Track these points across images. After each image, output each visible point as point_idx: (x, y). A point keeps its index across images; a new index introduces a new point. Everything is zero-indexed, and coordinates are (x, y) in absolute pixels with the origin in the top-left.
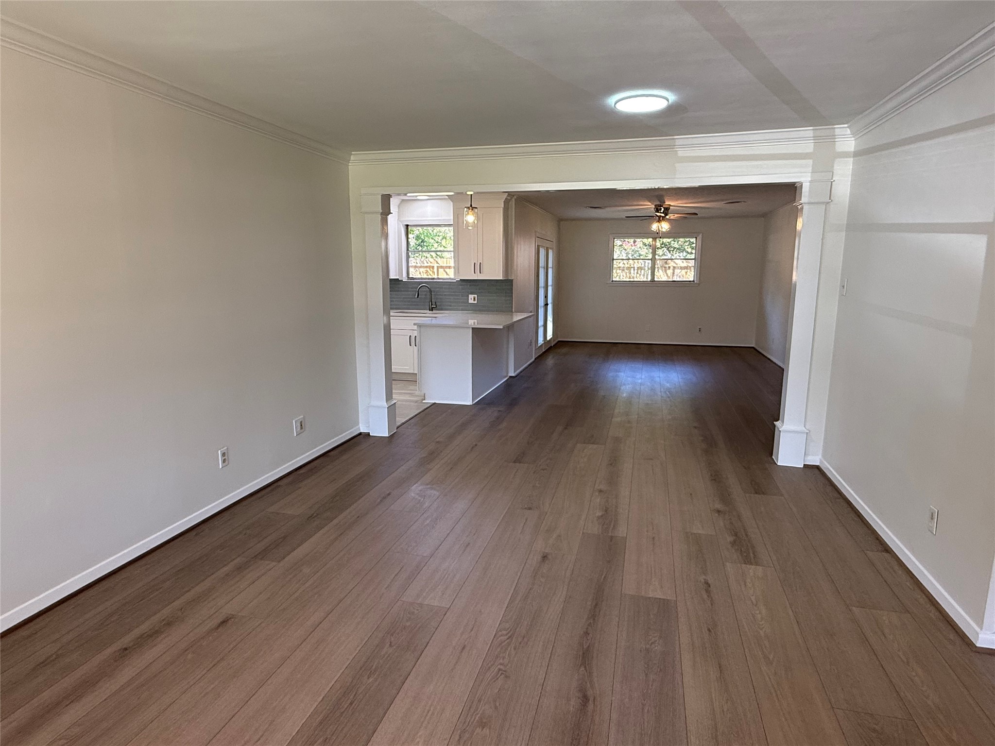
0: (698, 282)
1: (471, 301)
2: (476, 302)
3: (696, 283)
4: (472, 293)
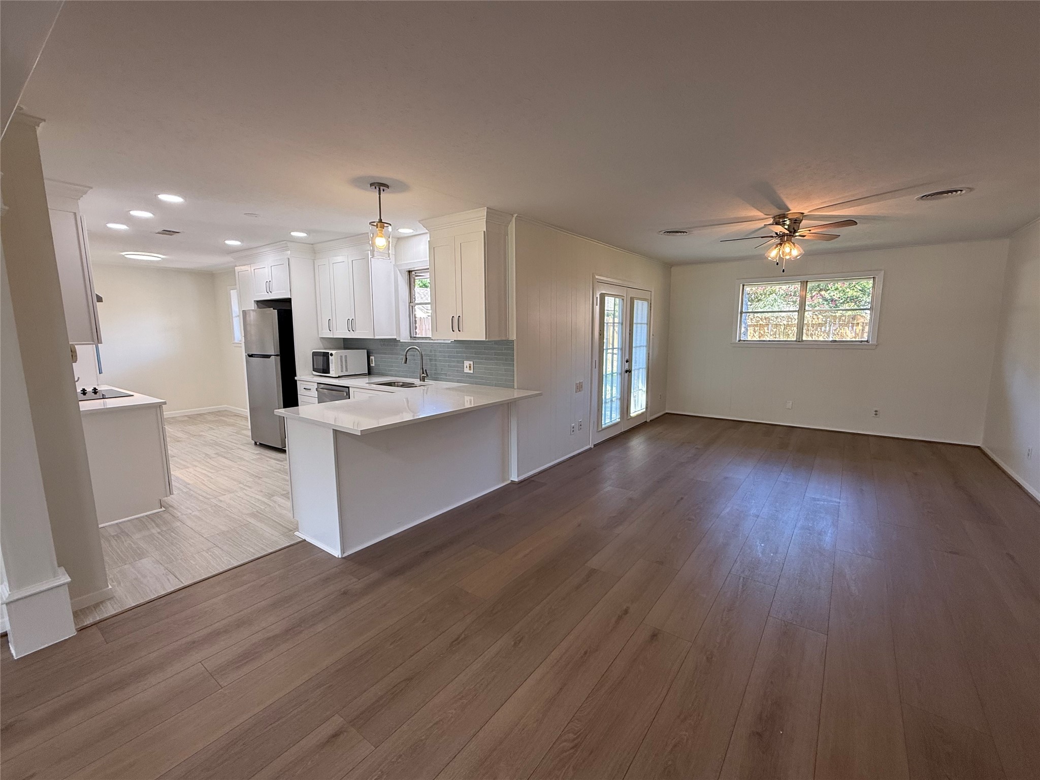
0: (875, 343)
1: (467, 370)
2: (472, 372)
3: (872, 345)
4: (468, 359)
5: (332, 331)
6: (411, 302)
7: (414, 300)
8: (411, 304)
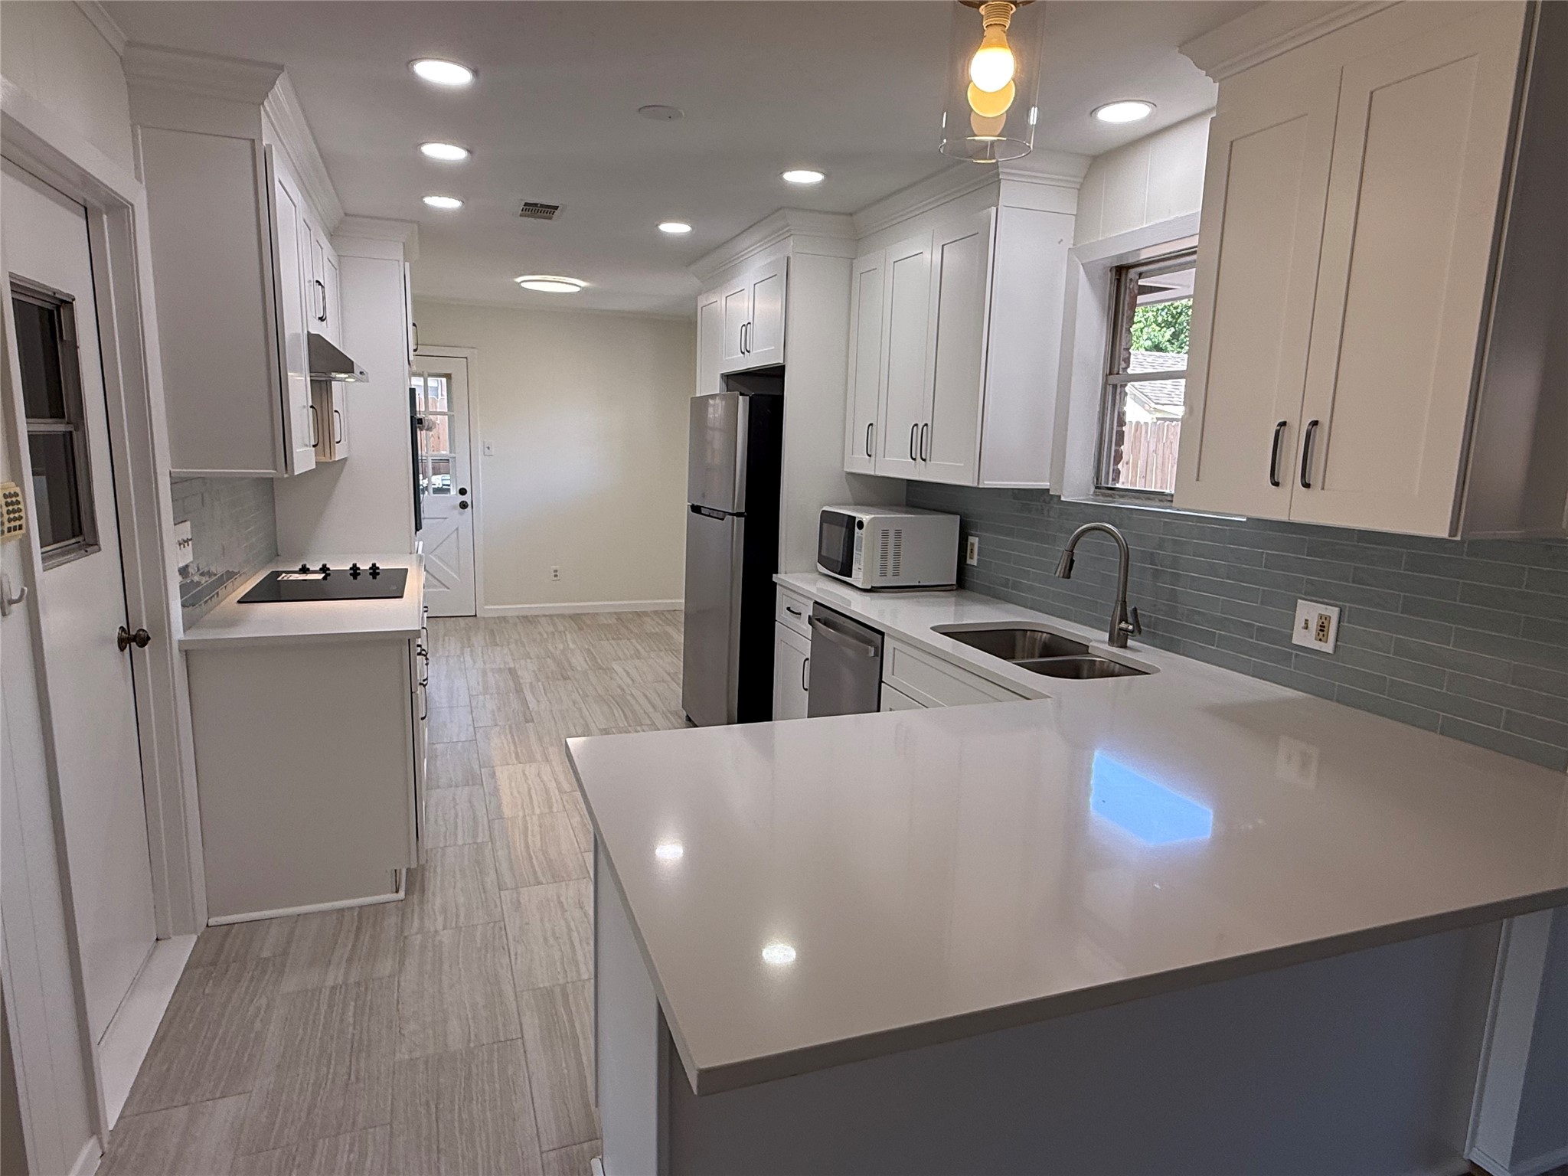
1: (1304, 638)
2: (1328, 647)
4: (1317, 594)
5: (873, 458)
6: (1110, 374)
7: (1123, 365)
8: (1113, 379)
